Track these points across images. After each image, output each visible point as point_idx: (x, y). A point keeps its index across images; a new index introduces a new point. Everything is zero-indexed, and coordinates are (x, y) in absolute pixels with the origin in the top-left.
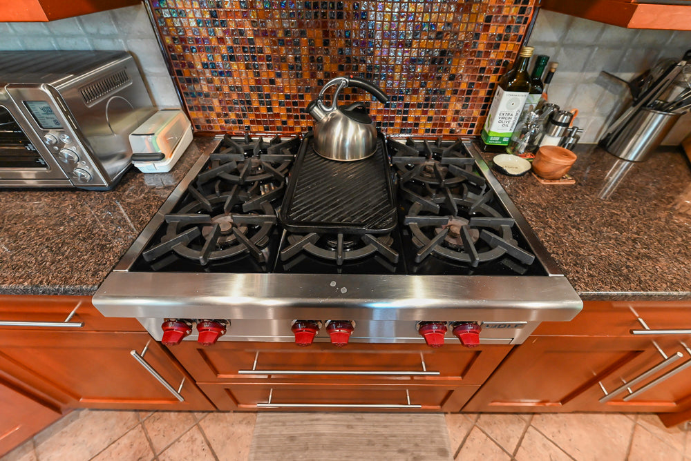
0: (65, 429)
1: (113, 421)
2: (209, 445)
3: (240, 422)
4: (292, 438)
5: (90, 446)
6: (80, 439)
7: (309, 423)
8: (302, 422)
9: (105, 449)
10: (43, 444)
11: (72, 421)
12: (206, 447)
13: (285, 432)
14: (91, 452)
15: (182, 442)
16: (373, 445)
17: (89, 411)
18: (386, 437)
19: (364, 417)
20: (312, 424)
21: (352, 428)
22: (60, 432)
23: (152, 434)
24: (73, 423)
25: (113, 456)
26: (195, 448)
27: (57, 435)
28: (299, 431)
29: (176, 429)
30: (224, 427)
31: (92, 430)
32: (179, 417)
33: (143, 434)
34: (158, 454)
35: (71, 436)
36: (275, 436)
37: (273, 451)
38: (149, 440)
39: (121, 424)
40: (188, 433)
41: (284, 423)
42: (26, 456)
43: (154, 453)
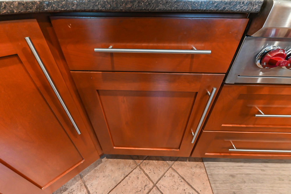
0: (96, 168)
1: (122, 165)
2: (183, 179)
3: (196, 167)
4: (232, 176)
5: (113, 178)
6: (107, 174)
7: (238, 168)
8: (233, 167)
9: (123, 180)
10: (86, 176)
11: (99, 164)
12: (182, 180)
13: (226, 172)
14: (115, 181)
15: (166, 177)
16: (283, 180)
17: (106, 159)
18: (288, 176)
19: (268, 165)
20: (240, 169)
21: (264, 171)
22: (94, 170)
23: (147, 172)
24: (100, 165)
25: (129, 184)
26: (176, 180)
27: (92, 171)
28: (234, 172)
29: (160, 170)
30: (188, 169)
31: (111, 169)
32: (159, 163)
33: (142, 172)
34: (155, 183)
35: (101, 172)
36: (221, 174)
37: (225, 183)
38: (147, 175)
39: (127, 166)
40: (168, 172)
41: (223, 168)
42: (77, 183)
43: (153, 183)
